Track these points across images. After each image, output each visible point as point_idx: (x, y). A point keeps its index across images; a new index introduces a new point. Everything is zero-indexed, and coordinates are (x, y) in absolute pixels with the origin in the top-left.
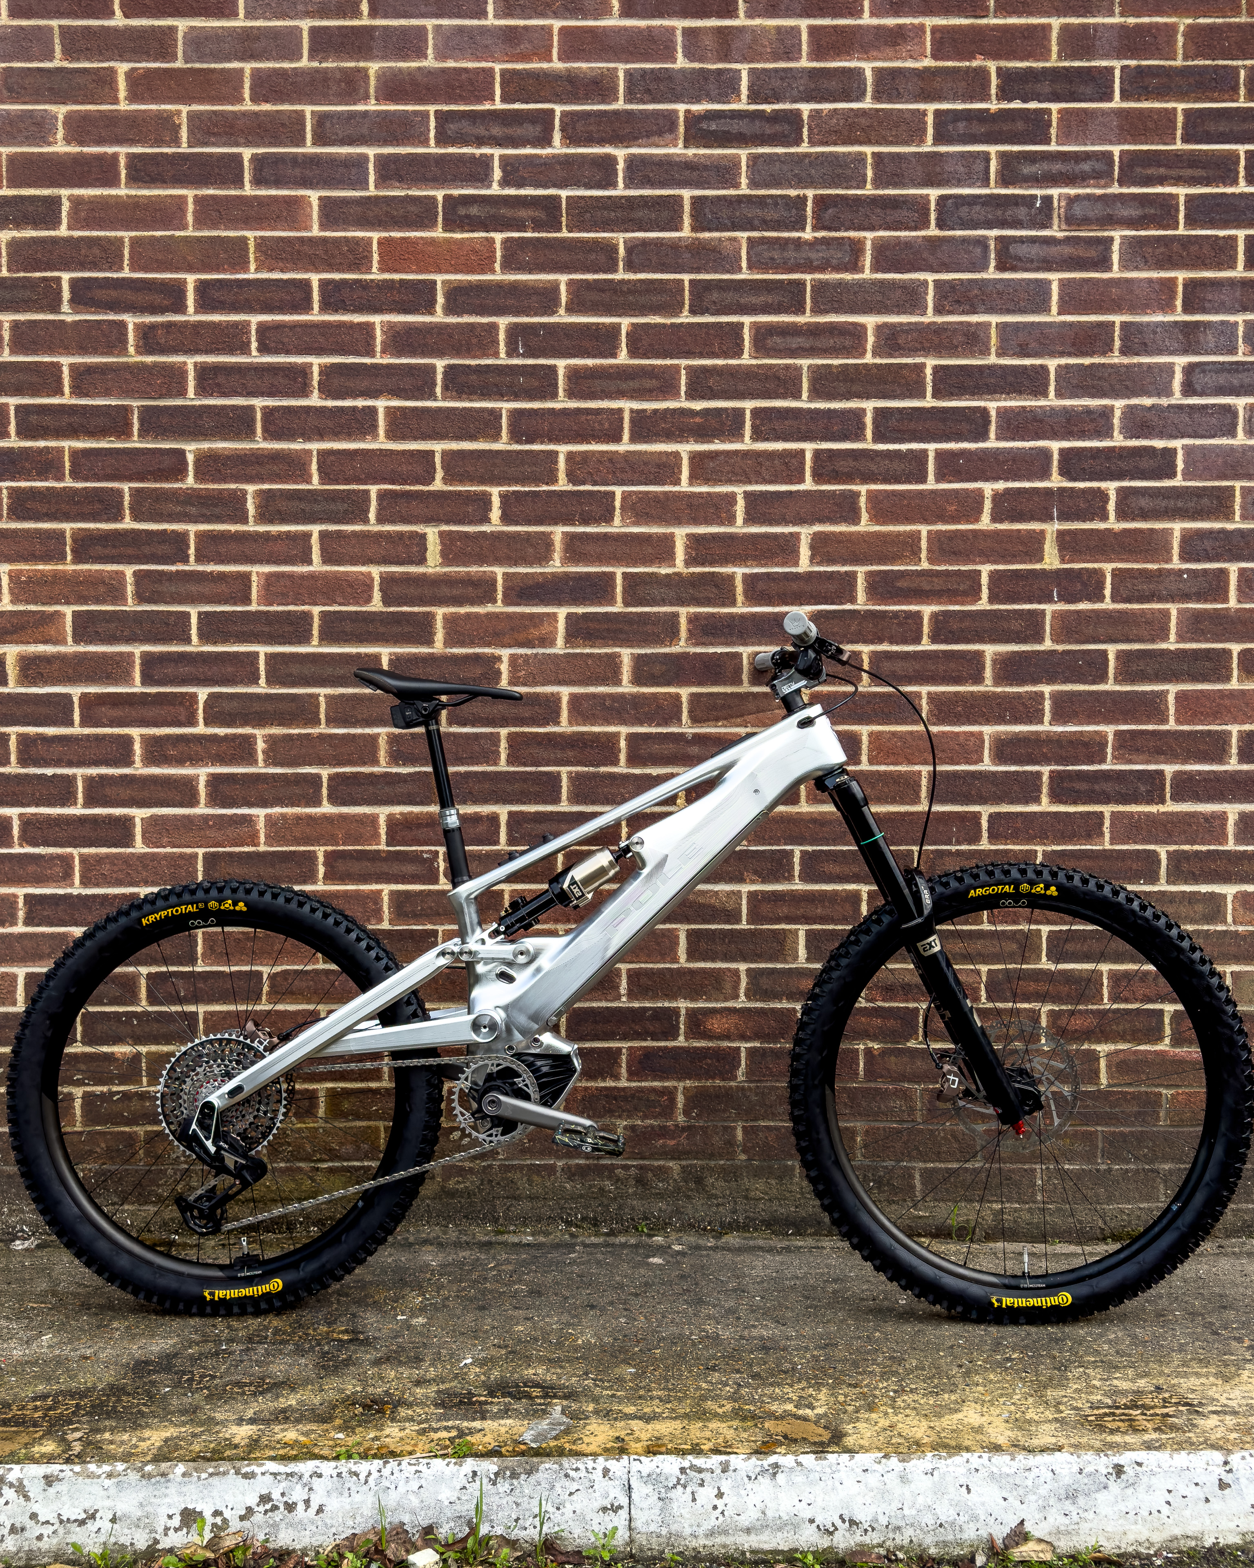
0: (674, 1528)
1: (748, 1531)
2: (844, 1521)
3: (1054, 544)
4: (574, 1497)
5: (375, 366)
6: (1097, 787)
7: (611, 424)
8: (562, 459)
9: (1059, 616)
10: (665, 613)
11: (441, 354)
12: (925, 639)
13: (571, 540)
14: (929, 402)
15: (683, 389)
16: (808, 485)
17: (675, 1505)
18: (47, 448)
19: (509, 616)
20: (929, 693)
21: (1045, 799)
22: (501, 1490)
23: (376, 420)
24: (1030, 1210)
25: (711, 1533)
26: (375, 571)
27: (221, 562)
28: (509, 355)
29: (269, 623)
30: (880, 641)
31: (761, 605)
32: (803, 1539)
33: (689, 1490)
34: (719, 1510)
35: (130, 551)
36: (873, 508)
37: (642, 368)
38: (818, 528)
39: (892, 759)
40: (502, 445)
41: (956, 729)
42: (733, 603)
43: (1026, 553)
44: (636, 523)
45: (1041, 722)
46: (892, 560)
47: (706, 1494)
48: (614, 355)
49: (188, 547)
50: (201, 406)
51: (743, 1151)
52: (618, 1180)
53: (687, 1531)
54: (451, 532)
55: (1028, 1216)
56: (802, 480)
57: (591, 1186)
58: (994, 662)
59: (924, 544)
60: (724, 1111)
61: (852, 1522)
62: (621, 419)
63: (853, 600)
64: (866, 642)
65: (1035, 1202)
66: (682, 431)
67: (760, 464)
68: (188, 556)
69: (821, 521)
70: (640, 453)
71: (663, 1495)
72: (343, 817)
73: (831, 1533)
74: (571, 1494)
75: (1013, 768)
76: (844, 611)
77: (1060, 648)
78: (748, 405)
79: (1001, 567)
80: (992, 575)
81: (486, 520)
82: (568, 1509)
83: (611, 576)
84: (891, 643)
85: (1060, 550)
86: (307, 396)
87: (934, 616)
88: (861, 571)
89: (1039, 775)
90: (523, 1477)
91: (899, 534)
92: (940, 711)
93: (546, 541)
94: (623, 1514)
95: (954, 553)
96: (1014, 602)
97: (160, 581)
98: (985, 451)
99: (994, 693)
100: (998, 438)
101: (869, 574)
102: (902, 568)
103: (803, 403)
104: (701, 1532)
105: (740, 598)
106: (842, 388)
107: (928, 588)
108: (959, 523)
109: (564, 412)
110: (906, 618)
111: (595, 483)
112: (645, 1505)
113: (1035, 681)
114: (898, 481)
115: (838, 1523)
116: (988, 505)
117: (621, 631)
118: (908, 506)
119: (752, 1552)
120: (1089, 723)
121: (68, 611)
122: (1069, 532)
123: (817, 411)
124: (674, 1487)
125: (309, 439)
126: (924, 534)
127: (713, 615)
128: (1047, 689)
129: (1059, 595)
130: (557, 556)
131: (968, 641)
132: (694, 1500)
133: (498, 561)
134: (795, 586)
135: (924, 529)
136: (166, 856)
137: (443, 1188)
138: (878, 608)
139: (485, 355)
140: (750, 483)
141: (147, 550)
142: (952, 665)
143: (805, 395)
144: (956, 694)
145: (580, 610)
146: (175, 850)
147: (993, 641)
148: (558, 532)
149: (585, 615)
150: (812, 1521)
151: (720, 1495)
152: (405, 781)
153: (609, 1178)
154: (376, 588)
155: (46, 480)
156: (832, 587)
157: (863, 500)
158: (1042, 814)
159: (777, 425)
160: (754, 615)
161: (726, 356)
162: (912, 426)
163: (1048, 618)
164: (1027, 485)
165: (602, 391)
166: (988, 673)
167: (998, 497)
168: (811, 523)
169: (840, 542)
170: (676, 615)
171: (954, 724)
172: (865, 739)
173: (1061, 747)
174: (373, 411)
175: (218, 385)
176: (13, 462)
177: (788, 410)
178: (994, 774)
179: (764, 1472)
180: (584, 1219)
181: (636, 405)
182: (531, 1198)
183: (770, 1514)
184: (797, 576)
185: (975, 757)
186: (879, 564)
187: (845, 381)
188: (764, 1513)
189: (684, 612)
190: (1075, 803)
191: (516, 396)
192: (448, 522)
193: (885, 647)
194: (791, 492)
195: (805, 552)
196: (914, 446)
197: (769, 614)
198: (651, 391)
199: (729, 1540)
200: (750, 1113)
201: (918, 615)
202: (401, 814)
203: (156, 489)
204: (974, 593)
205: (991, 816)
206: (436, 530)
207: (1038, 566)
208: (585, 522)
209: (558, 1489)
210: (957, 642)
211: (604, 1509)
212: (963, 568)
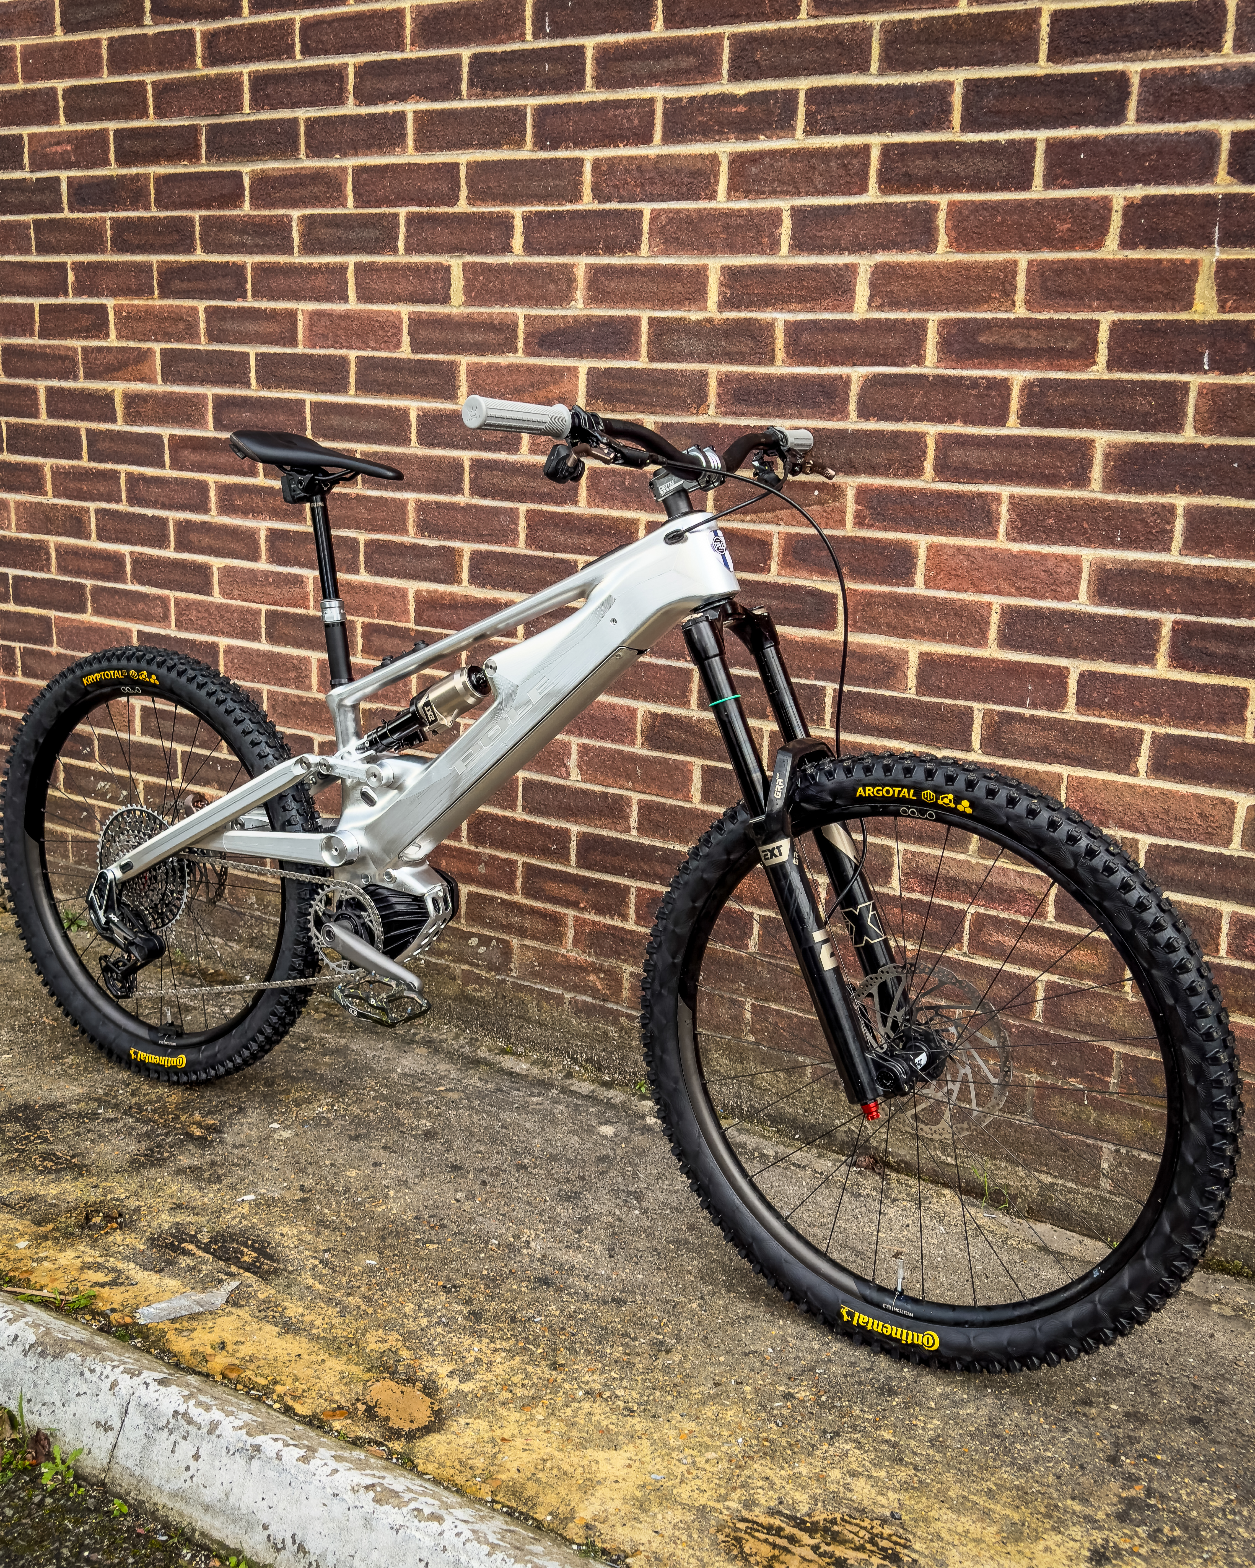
0: (147, 1472)
1: (207, 1508)
2: (294, 1543)
3: (1212, 283)
4: (80, 1399)
5: (405, 62)
6: (1242, 651)
7: (641, 119)
8: (588, 168)
9: (1209, 393)
10: (693, 373)
11: (465, 41)
12: (1013, 419)
13: (597, 274)
14: (1043, 68)
15: (726, 66)
16: (872, 196)
17: (156, 1448)
18: (137, 175)
19: (529, 369)
20: (1012, 497)
21: (1162, 660)
22: (29, 1364)
23: (404, 129)
24: (1088, 1196)
25: (174, 1495)
26: (404, 310)
27: (272, 298)
28: (536, 36)
29: (313, 368)
30: (952, 420)
31: (805, 364)
32: (251, 1542)
33: (173, 1438)
34: (190, 1473)
35: (202, 285)
36: (955, 227)
37: (678, 40)
38: (881, 257)
39: (954, 583)
40: (527, 153)
41: (1045, 549)
42: (771, 361)
43: (1167, 296)
44: (665, 253)
45: (1167, 549)
46: (976, 302)
47: (186, 1449)
48: (647, 27)
49: (246, 281)
50: (255, 122)
51: (751, 1032)
52: (622, 1029)
53: (156, 1482)
54: (475, 264)
55: (1085, 1203)
56: (863, 189)
57: (595, 1029)
58: (1107, 456)
59: (1021, 281)
60: (733, 982)
61: (301, 1548)
62: (652, 113)
63: (919, 360)
64: (932, 419)
65: (1098, 1188)
66: (721, 125)
67: (813, 168)
68: (246, 291)
69: (885, 247)
70: (672, 157)
71: (150, 1433)
72: (377, 588)
73: (278, 1550)
74: (78, 1395)
75: (1120, 612)
76: (907, 376)
77: (1207, 441)
78: (803, 84)
79: (1129, 316)
80: (1117, 328)
81: (507, 249)
82: (71, 1409)
83: (635, 322)
84: (966, 423)
85: (1219, 293)
86: (343, 103)
87: (1028, 386)
88: (933, 318)
89: (1156, 625)
90: (49, 1358)
91: (987, 266)
92: (1025, 523)
93: (566, 275)
94: (111, 1435)
95: (1062, 294)
96: (1142, 368)
97: (224, 319)
98: (1117, 139)
99: (1103, 503)
100: (1140, 119)
101: (944, 323)
102: (988, 315)
103: (873, 79)
104: (168, 1487)
105: (780, 354)
106: (923, 52)
107: (1021, 345)
108: (1072, 248)
109: (592, 106)
110: (988, 388)
111: (621, 200)
112: (132, 1435)
113: (1164, 488)
114: (991, 188)
115: (289, 1541)
116: (1116, 222)
117: (643, 392)
118: (1001, 224)
119: (202, 1533)
120: (1238, 557)
121: (157, 347)
122: (1236, 263)
123: (890, 88)
124: (162, 1429)
125: (344, 155)
126: (1023, 266)
127: (747, 375)
128: (1181, 502)
129: (1210, 360)
130: (579, 294)
131: (1072, 425)
132: (173, 1451)
133: (520, 301)
134: (846, 338)
135: (1023, 259)
136: (237, 609)
137: (463, 991)
138: (951, 372)
139: (512, 39)
140: (798, 194)
141: (214, 284)
142: (1046, 459)
143: (874, 66)
144: (1048, 500)
145: (603, 364)
146: (244, 604)
147: (1107, 426)
148: (581, 263)
149: (607, 370)
150: (265, 1527)
151: (196, 1457)
152: (431, 555)
153: (614, 1024)
154: (405, 331)
155: (137, 210)
156: (894, 341)
157: (941, 219)
158: (1155, 681)
159: (837, 111)
160: (795, 378)
161: (779, 17)
162: (1015, 105)
163: (1193, 395)
164: (1178, 190)
165: (634, 76)
166: (1097, 473)
167: (1132, 210)
168: (872, 251)
169: (907, 277)
170: (704, 375)
171: (1042, 542)
172: (922, 554)
173: (1194, 588)
174: (400, 117)
175: (267, 96)
176: (113, 191)
177: (852, 89)
178: (1092, 617)
179: (242, 1450)
180: (588, 1060)
181: (672, 93)
182: (541, 1024)
183: (232, 1499)
184: (849, 326)
185: (1067, 591)
186: (957, 309)
187: (927, 42)
188: (227, 1495)
189: (714, 370)
190: (1206, 671)
191: (541, 89)
192: (471, 252)
193: (957, 428)
194: (849, 207)
195: (862, 291)
196: (1018, 135)
197: (814, 376)
198: (687, 72)
199: (187, 1510)
200: (759, 991)
201: (1004, 386)
202: (428, 591)
203: (220, 217)
204: (1087, 355)
205: (1082, 675)
206: (460, 261)
207: (1184, 316)
208: (610, 251)
209: (71, 1386)
210: (1056, 425)
211: (98, 1424)
212: (1074, 317)
